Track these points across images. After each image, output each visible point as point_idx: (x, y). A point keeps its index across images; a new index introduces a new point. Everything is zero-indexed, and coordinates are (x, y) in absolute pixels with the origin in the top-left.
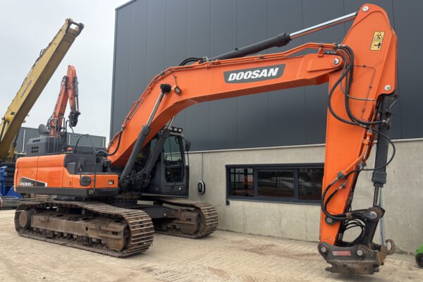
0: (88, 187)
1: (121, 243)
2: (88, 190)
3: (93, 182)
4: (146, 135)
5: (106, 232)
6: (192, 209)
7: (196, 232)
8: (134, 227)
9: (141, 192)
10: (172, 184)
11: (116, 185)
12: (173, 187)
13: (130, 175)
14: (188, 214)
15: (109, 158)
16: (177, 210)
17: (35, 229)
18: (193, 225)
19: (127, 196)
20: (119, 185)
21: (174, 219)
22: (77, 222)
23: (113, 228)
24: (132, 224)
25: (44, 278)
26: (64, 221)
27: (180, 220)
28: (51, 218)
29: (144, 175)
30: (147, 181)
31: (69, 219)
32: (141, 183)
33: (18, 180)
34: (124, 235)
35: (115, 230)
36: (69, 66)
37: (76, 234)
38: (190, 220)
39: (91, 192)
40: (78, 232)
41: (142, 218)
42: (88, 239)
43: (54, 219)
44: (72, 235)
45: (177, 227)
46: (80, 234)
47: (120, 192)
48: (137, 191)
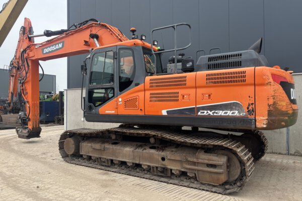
5: (196, 164)
23: (208, 160)
25: (38, 187)
35: (211, 162)
36: (25, 18)
40: (150, 162)
44: (140, 165)
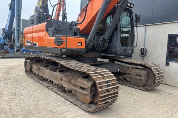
0: (61, 46)
1: (89, 99)
2: (61, 49)
3: (64, 43)
4: (109, 3)
5: (75, 86)
6: (141, 67)
7: (145, 85)
8: (101, 88)
9: (101, 52)
10: (125, 48)
11: (83, 47)
12: (126, 50)
13: (94, 39)
14: (138, 71)
15: (79, 27)
16: (128, 68)
17: (34, 73)
18: (142, 80)
19: (91, 55)
20: (85, 46)
21: (126, 73)
22: (55, 73)
24: (100, 84)
26: (48, 70)
27: (130, 75)
28: (41, 68)
29: (105, 40)
30: (106, 45)
31: (50, 70)
32: (101, 46)
33: (25, 42)
34: (91, 92)
37: (55, 81)
38: (139, 76)
39: (64, 51)
40: (56, 80)
41: (108, 77)
42: (63, 88)
43: (43, 68)
44: (53, 82)
45: (127, 79)
46: (57, 83)
47: (87, 52)
48: (98, 52)
